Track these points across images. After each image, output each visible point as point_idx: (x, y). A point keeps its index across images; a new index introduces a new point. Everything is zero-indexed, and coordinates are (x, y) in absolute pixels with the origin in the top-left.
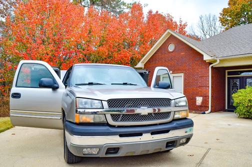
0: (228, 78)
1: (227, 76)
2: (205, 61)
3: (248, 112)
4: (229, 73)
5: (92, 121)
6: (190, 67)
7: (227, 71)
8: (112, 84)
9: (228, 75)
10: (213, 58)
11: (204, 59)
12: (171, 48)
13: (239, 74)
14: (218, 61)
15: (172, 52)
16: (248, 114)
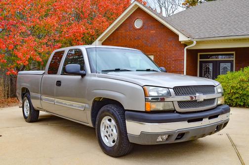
0: (200, 61)
1: (199, 60)
2: (180, 42)
3: (230, 99)
4: (201, 57)
5: (161, 109)
6: (162, 49)
7: (199, 54)
8: (137, 70)
9: (200, 58)
10: (190, 39)
11: (180, 40)
12: (138, 24)
13: (209, 58)
14: (195, 43)
15: (140, 29)
16: (230, 101)
